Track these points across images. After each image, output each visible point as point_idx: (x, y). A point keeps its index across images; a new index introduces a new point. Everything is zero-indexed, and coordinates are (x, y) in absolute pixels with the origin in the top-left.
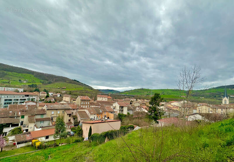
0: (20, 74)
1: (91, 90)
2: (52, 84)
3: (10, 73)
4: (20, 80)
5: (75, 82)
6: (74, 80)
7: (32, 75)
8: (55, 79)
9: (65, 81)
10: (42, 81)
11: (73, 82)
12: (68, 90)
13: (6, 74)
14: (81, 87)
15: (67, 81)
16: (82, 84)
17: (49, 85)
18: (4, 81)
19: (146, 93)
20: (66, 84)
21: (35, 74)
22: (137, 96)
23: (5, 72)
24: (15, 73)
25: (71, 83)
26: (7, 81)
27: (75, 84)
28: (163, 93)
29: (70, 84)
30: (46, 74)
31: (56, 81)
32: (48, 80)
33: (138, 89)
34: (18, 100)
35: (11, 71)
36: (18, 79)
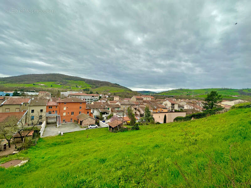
0: (76, 81)
1: (131, 92)
2: (99, 88)
3: (70, 81)
4: (77, 86)
5: (116, 85)
6: (115, 84)
7: (83, 82)
8: (100, 84)
9: (108, 85)
10: (91, 86)
11: (114, 85)
12: (112, 92)
13: (67, 82)
14: (122, 89)
15: (110, 85)
16: (122, 86)
17: (97, 88)
18: (68, 87)
19: (186, 93)
20: (110, 87)
21: (86, 81)
22: (177, 96)
23: (67, 81)
24: (73, 81)
25: (113, 86)
26: (69, 87)
27: (116, 87)
28: (207, 92)
29: (112, 88)
30: (93, 80)
31: (101, 85)
32: (95, 85)
33: (176, 90)
34: (89, 99)
35: (70, 80)
36: (75, 85)
